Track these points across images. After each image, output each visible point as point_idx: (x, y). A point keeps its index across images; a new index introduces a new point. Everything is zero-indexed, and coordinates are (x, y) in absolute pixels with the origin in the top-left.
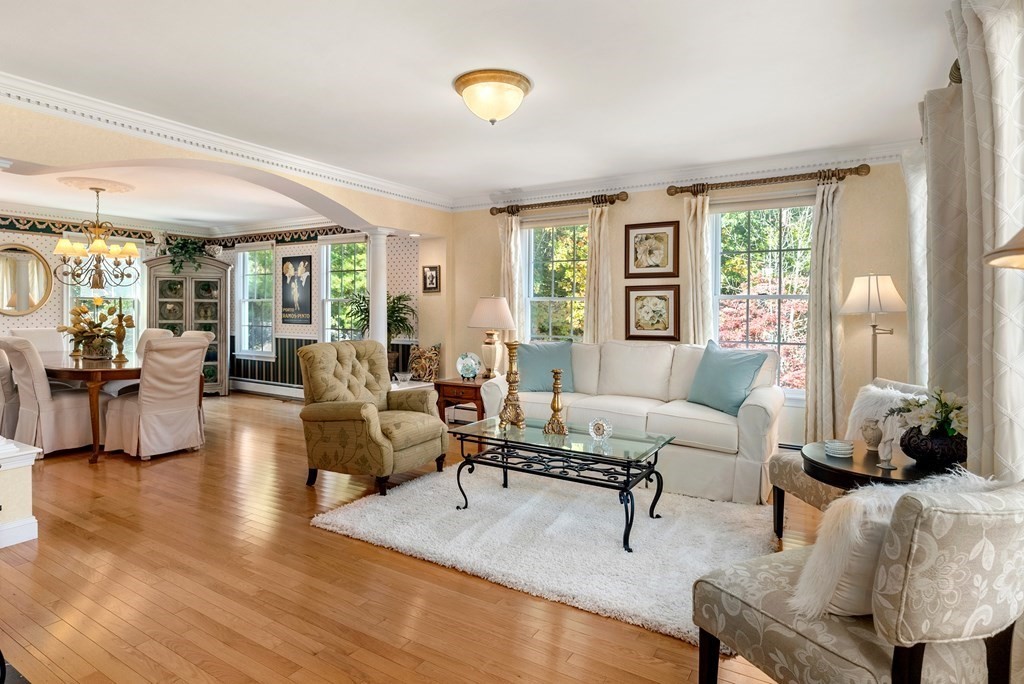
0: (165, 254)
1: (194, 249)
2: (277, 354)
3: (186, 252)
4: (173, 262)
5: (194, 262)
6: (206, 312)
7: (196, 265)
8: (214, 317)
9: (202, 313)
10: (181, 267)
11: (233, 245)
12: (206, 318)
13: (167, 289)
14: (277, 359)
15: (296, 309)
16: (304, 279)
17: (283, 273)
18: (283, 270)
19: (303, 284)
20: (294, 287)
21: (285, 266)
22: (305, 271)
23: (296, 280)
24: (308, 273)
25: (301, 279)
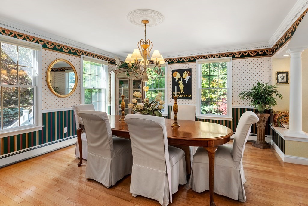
15: (182, 93)
16: (187, 79)
17: (173, 77)
18: (172, 75)
19: (187, 81)
20: (180, 83)
21: (174, 73)
22: (188, 76)
23: (181, 80)
24: (190, 77)
25: (185, 79)
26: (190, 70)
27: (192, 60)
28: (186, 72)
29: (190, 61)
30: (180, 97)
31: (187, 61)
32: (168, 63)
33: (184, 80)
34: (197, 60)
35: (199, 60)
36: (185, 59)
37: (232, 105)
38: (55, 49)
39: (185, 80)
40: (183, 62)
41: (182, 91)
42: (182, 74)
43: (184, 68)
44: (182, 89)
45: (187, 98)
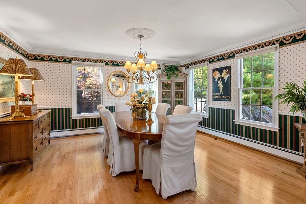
0: (164, 72)
1: (175, 69)
2: (209, 115)
3: (172, 70)
4: (167, 75)
5: (175, 74)
6: (178, 96)
7: (176, 75)
8: (182, 97)
9: (177, 95)
10: (170, 77)
11: (188, 67)
12: (178, 98)
13: (165, 86)
14: (209, 117)
15: (221, 94)
16: (226, 78)
17: (213, 76)
18: (213, 75)
19: (225, 81)
20: (220, 83)
21: (214, 73)
22: (227, 74)
23: (221, 79)
24: (229, 75)
25: (224, 78)
26: (229, 68)
27: (231, 56)
28: (225, 70)
29: (229, 57)
30: (219, 98)
31: (227, 57)
32: (209, 63)
33: (223, 80)
34: (236, 55)
35: (239, 54)
36: (224, 56)
37: (279, 110)
38: (113, 65)
39: (225, 80)
40: (223, 59)
41: (221, 92)
42: (221, 74)
43: (224, 66)
44: (221, 89)
45: (225, 100)
